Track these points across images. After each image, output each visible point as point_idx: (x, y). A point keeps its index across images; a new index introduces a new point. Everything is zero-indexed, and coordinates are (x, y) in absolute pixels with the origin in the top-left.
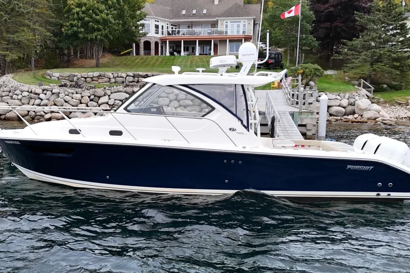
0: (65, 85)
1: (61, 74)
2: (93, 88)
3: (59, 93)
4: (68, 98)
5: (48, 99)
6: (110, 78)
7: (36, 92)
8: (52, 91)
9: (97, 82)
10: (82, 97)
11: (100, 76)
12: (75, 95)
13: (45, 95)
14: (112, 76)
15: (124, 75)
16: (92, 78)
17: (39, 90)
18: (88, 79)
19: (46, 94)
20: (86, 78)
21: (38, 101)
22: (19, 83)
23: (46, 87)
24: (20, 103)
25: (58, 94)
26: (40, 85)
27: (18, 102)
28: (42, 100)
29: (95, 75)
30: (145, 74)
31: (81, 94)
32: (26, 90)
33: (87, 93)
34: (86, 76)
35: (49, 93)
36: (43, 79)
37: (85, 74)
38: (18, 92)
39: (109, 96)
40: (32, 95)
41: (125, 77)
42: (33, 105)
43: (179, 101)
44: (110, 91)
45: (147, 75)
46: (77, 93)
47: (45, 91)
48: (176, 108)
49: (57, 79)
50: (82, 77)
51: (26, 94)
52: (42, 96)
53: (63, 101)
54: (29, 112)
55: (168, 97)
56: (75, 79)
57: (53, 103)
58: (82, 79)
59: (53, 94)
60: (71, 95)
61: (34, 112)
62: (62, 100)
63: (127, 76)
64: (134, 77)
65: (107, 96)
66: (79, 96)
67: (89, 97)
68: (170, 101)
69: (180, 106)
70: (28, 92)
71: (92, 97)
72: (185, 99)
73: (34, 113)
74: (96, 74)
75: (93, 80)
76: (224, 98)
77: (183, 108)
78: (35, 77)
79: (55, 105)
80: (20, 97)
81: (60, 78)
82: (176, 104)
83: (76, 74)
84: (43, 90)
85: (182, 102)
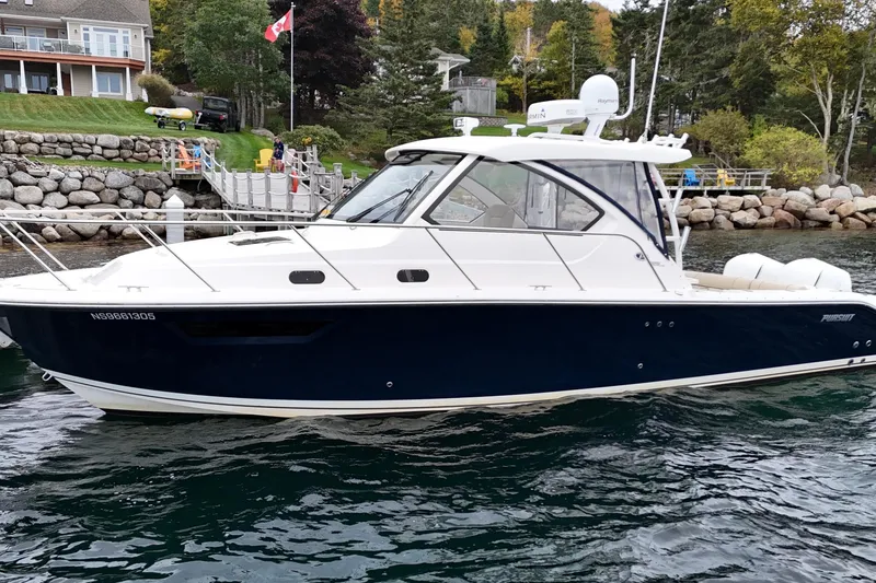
43: (66, 194)
48: (61, 209)
55: (37, 185)
68: (46, 193)
69: (70, 204)
72: (81, 189)
76: (168, 187)
82: (61, 199)
85: (73, 196)
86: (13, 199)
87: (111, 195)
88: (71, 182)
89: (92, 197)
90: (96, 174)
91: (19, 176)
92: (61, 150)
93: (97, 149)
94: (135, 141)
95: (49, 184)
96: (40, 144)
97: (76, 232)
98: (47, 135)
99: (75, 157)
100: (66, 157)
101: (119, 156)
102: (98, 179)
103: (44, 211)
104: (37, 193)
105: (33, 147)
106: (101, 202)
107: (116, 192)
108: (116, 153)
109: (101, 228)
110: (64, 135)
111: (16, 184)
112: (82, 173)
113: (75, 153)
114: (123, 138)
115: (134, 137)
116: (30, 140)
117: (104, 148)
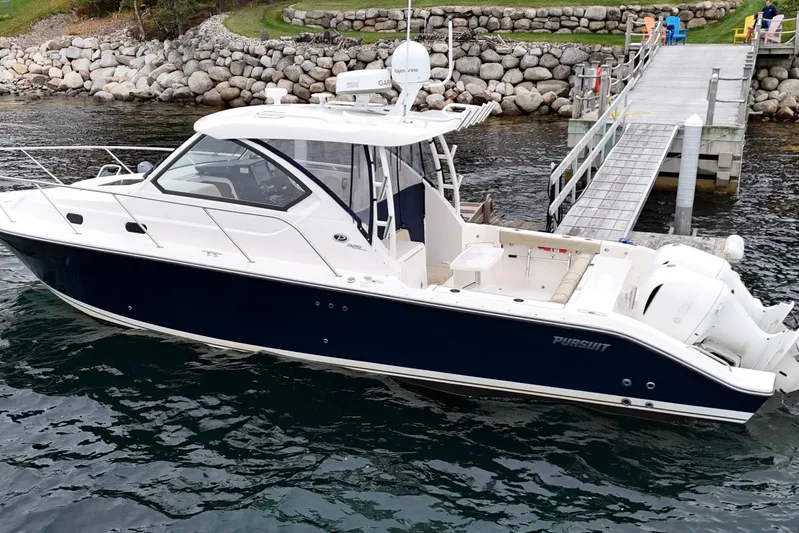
0: (306, 39)
1: (310, 15)
2: (355, 44)
3: (295, 54)
4: (308, 65)
5: (274, 67)
6: (397, 21)
7: (256, 52)
8: (282, 51)
9: (373, 30)
10: (334, 62)
11: (379, 16)
12: (322, 60)
13: (269, 58)
14: (401, 17)
15: (425, 13)
16: (363, 21)
17: (260, 49)
18: (356, 23)
19: (271, 56)
20: (352, 21)
21: (257, 71)
22: (230, 34)
23: (274, 42)
24: (228, 74)
25: (291, 58)
26: (265, 38)
27: (223, 72)
28: (264, 67)
29: (368, 16)
30: (467, 9)
31: (332, 56)
32: (239, 48)
33: (343, 55)
34: (353, 18)
35: (277, 54)
36: (276, 24)
37: (351, 13)
38: (225, 52)
39: (384, 60)
40: (249, 57)
41: (426, 17)
42: (250, 77)
43: (522, 70)
44: (386, 51)
45: (470, 12)
46: (325, 56)
47: (270, 51)
48: (515, 85)
49: (301, 24)
50: (345, 19)
51: (238, 55)
52: (265, 60)
53: (300, 71)
54: (241, 90)
55: (500, 62)
56: (333, 23)
57: (281, 75)
58: (346, 23)
59: (284, 56)
60: (314, 58)
61: (250, 90)
62: (298, 68)
63: (431, 15)
64: (444, 16)
65: (380, 61)
66: (327, 61)
67: (347, 63)
68: (506, 70)
69: (524, 80)
70: (242, 51)
71: (353, 62)
72: (538, 65)
73: (249, 94)
74: (371, 12)
75: (365, 25)
77: (530, 84)
78: (263, 20)
79: (286, 78)
80: (228, 61)
81: (307, 20)
82: (516, 75)
83: (335, 13)
84: (268, 49)
85: (528, 73)
86: (478, 75)
87: (562, 71)
88: (528, 60)
89: (544, 73)
90: (553, 51)
91: (489, 54)
92: (549, 24)
93: (584, 22)
94: (622, 11)
95: (510, 61)
96: (532, 19)
97: (519, 107)
98: (540, 10)
99: (561, 31)
100: (553, 30)
101: (605, 28)
102: (554, 56)
103: (501, 86)
104: (498, 69)
105: (525, 22)
106: (553, 78)
107: (567, 68)
108: (600, 24)
109: (543, 104)
110: (555, 9)
111: (484, 62)
112: (542, 49)
113: (562, 26)
114: (610, 8)
115: (622, 7)
116: (524, 16)
117: (590, 20)
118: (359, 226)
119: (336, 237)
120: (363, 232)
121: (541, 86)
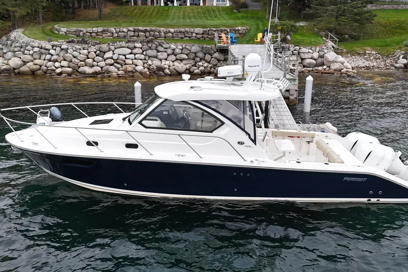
0: (73, 42)
1: (69, 30)
2: (98, 44)
3: (68, 49)
4: (76, 54)
5: (58, 55)
6: (113, 33)
7: (47, 48)
8: (61, 47)
9: (102, 37)
10: (89, 52)
11: (104, 31)
12: (82, 51)
13: (54, 51)
14: (114, 31)
15: (125, 30)
16: (96, 33)
17: (48, 46)
18: (93, 34)
19: (55, 50)
20: (91, 33)
21: (48, 57)
22: (29, 39)
23: (56, 43)
24: (32, 59)
25: (66, 50)
26: (49, 41)
27: (29, 57)
28: (52, 55)
29: (99, 31)
30: (144, 28)
31: (88, 50)
32: (36, 46)
33: (93, 49)
34: (91, 31)
35: (58, 49)
36: (51, 34)
37: (89, 30)
38: (29, 48)
39: (113, 51)
40: (43, 50)
41: (126, 32)
42: (45, 60)
43: (175, 55)
44: (114, 47)
45: (146, 30)
46: (84, 49)
47: (54, 47)
48: (173, 62)
49: (64, 34)
50: (87, 32)
51: (36, 49)
52: (52, 51)
53: (72, 57)
54: (41, 66)
55: (165, 52)
56: (81, 34)
57: (62, 58)
58: (88, 34)
59: (62, 49)
60: (78, 51)
61: (46, 66)
62: (71, 55)
63: (128, 31)
64: (134, 32)
65: (111, 52)
66: (86, 52)
67: (95, 52)
68: (168, 55)
69: (177, 59)
70: (39, 47)
71: (98, 52)
72: (181, 53)
73: (46, 68)
74: (100, 29)
75: (97, 35)
76: (215, 52)
77: (180, 61)
78: (44, 32)
79: (65, 60)
80: (31, 52)
81: (67, 32)
82: (173, 58)
83: (82, 29)
84: (53, 46)
85: (178, 56)
86: (157, 58)
87: (192, 56)
88: (177, 51)
89: (185, 56)
90: (187, 47)
91: (160, 48)
92: (180, 35)
93: (194, 35)
94: (209, 30)
95: (169, 51)
96: (173, 33)
97: (177, 71)
98: (176, 29)
99: (185, 38)
100: (182, 38)
102: (188, 49)
103: (167, 62)
104: (165, 55)
105: (170, 35)
106: (188, 59)
107: (194, 54)
108: (201, 36)
109: (186, 69)
110: (182, 29)
111: (158, 52)
112: (182, 46)
114: (204, 29)
115: (208, 29)
116: (169, 32)
117: (196, 34)
118: (250, 137)
119: (239, 143)
120: (251, 139)
121: (184, 62)
